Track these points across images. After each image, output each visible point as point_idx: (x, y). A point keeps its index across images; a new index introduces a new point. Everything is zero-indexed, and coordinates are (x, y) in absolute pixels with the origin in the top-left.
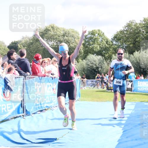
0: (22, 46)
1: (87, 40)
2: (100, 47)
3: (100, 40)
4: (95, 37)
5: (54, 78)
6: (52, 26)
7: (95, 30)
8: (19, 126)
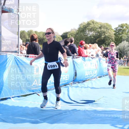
0: (71, 36)
1: (117, 31)
2: (127, 36)
3: (127, 31)
4: (123, 29)
5: (94, 58)
6: (93, 21)
7: (123, 24)
8: (68, 91)
